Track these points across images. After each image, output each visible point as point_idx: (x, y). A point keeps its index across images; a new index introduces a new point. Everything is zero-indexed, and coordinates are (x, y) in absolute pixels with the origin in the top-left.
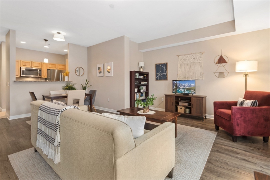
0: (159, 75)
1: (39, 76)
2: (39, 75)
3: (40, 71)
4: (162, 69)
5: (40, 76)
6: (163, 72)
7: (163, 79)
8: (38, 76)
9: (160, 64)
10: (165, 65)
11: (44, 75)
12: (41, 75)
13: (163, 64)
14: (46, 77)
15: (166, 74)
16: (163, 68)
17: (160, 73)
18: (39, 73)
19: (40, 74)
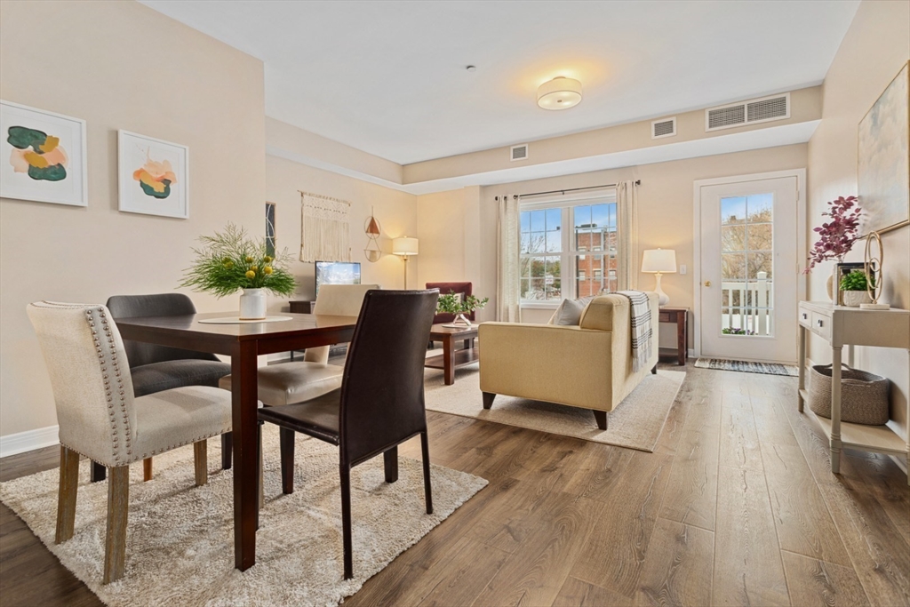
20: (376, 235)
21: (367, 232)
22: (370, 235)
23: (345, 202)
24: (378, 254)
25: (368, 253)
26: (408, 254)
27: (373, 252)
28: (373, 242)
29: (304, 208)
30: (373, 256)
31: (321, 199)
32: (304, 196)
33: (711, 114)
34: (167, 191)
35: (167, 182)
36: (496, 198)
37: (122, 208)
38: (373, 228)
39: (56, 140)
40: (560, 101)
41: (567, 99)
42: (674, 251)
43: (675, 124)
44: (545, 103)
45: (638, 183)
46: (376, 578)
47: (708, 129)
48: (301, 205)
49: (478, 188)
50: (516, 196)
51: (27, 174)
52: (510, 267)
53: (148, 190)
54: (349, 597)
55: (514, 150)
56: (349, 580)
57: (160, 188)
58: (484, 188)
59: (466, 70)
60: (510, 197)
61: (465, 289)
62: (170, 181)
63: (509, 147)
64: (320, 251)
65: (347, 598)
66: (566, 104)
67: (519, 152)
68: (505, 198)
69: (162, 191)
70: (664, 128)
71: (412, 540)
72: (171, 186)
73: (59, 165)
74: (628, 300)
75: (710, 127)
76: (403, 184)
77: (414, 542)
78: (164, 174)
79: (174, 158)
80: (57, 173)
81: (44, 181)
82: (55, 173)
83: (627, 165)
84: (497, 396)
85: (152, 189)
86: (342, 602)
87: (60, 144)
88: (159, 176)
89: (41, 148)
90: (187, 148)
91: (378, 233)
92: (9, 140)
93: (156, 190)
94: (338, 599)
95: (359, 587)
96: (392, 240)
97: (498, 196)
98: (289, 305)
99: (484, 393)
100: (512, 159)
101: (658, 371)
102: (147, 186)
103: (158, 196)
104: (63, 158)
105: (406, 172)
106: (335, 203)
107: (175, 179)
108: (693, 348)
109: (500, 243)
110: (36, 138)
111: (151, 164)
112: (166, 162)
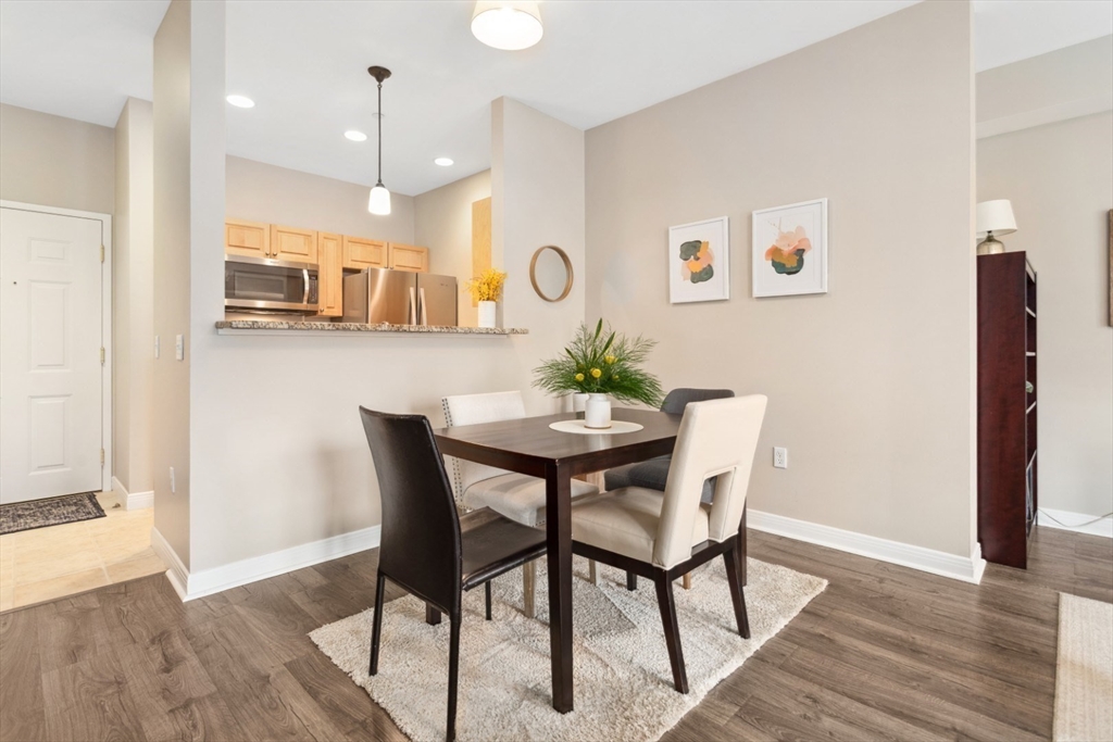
1: (305, 303)
2: (308, 302)
3: (310, 276)
5: (310, 307)
8: (304, 305)
11: (330, 298)
12: (316, 302)
14: (337, 312)
18: (307, 288)
19: (314, 298)
34: (801, 263)
35: (800, 253)
37: (755, 295)
39: (708, 243)
51: (690, 281)
53: (780, 268)
57: (793, 263)
62: (803, 250)
69: (795, 264)
72: (806, 257)
73: (709, 265)
78: (797, 243)
79: (805, 220)
80: (709, 274)
81: (700, 283)
82: (707, 274)
85: (784, 265)
87: (709, 246)
88: (792, 248)
89: (699, 254)
90: (825, 201)
92: (679, 256)
93: (788, 266)
102: (779, 263)
103: (791, 272)
104: (711, 258)
107: (810, 246)
110: (695, 247)
111: (783, 237)
112: (800, 229)
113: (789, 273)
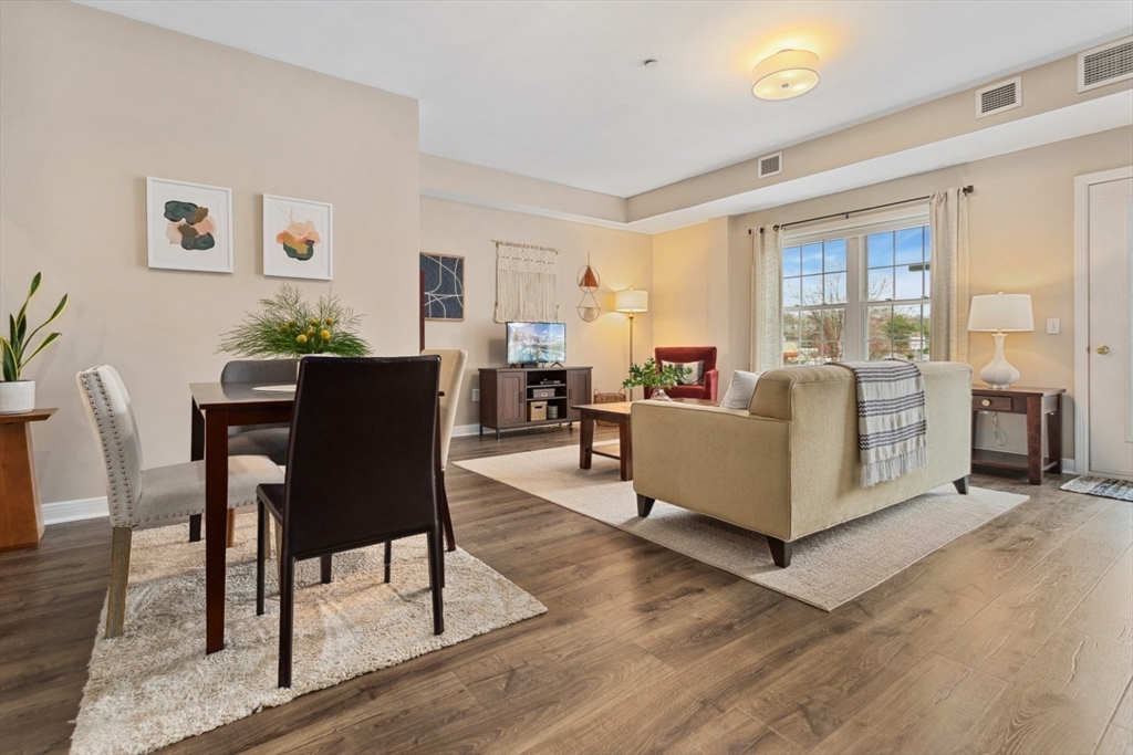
0: (432, 298)
4: (444, 278)
6: (447, 288)
7: (448, 317)
9: (437, 258)
10: (456, 264)
13: (449, 261)
15: (461, 299)
16: (447, 275)
17: (437, 292)
20: (593, 288)
21: (581, 285)
22: (585, 288)
23: (552, 250)
24: (595, 312)
25: (582, 311)
26: (634, 310)
27: (589, 309)
28: (589, 297)
29: (500, 260)
30: (588, 315)
31: (520, 249)
32: (500, 246)
33: (1088, 60)
34: (310, 253)
35: (310, 243)
36: (750, 232)
37: (266, 273)
38: (589, 280)
39: (206, 210)
40: (786, 85)
41: (797, 81)
42: (1029, 296)
43: (1018, 88)
44: (765, 91)
45: (969, 190)
46: (315, 695)
47: (1082, 86)
48: (495, 257)
49: (726, 219)
50: (776, 227)
51: (180, 245)
52: (767, 326)
53: (291, 252)
54: (270, 707)
55: (763, 162)
56: (282, 689)
57: (303, 250)
58: (735, 220)
59: (644, 67)
60: (769, 228)
61: (707, 357)
62: (313, 242)
63: (756, 159)
64: (519, 310)
65: (267, 708)
66: (801, 88)
67: (770, 165)
68: (762, 230)
69: (305, 252)
70: (1000, 97)
71: (389, 661)
72: (314, 247)
73: (208, 234)
74: (849, 373)
75: (1088, 81)
76: (627, 222)
77: (389, 664)
78: (306, 235)
79: (316, 217)
80: (207, 242)
81: (195, 251)
82: (205, 242)
83: (948, 164)
84: (657, 502)
85: (295, 251)
86: (260, 710)
87: (209, 213)
88: (302, 237)
89: (193, 219)
90: (331, 205)
91: (595, 285)
92: (166, 215)
93: (299, 252)
94: (255, 707)
95: (290, 699)
96: (614, 293)
97: (752, 228)
98: (478, 373)
99: (639, 496)
100: (760, 176)
101: (971, 489)
102: (290, 248)
103: (301, 258)
104: (212, 227)
105: (630, 207)
106: (538, 252)
107: (319, 241)
108: (1074, 458)
109: (755, 293)
110: (188, 210)
111: (293, 226)
112: (309, 222)
113: (300, 259)
